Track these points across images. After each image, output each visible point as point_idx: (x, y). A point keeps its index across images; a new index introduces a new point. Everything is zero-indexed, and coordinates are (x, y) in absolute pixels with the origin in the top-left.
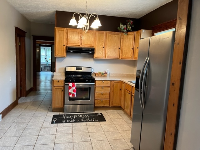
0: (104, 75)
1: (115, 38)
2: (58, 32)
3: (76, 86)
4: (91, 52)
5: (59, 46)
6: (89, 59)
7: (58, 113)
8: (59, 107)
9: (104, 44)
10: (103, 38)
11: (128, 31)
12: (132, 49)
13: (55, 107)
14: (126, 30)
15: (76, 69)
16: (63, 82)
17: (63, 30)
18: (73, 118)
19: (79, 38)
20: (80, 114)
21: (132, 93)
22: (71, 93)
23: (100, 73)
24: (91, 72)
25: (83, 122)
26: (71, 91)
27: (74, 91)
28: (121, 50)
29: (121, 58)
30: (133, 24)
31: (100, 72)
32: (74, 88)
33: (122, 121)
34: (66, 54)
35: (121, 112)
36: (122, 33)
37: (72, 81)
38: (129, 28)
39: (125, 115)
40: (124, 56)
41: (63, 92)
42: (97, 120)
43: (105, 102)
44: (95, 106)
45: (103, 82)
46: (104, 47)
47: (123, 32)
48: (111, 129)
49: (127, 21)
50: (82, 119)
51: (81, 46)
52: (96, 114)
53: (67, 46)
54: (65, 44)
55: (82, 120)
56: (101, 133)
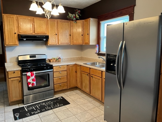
0: (58, 60)
1: (66, 25)
2: (7, 19)
3: (35, 74)
4: (45, 40)
5: (9, 34)
6: (42, 46)
7: (17, 107)
8: (18, 100)
9: (56, 32)
10: (55, 26)
11: (77, 19)
12: (82, 35)
13: (13, 101)
14: (76, 18)
15: (30, 58)
16: (20, 73)
17: (13, 17)
18: (36, 108)
19: (31, 25)
20: (42, 102)
21: (90, 74)
22: (30, 83)
23: (54, 59)
24: (45, 59)
25: (49, 110)
26: (30, 80)
27: (33, 80)
28: (72, 36)
29: (72, 43)
30: (81, 13)
31: (54, 57)
32: (33, 77)
33: (84, 100)
34: (18, 42)
35: (78, 91)
36: (71, 21)
37: (30, 70)
38: (78, 16)
39: (82, 94)
40: (75, 42)
41: (20, 83)
42: (62, 105)
43: (63, 86)
44: (55, 91)
45: (61, 68)
46: (56, 34)
47: (73, 20)
48: (79, 111)
49: (75, 10)
50: (46, 106)
51: (34, 34)
52: (57, 99)
53: (19, 33)
54: (16, 31)
55: (47, 108)
56: (72, 117)
